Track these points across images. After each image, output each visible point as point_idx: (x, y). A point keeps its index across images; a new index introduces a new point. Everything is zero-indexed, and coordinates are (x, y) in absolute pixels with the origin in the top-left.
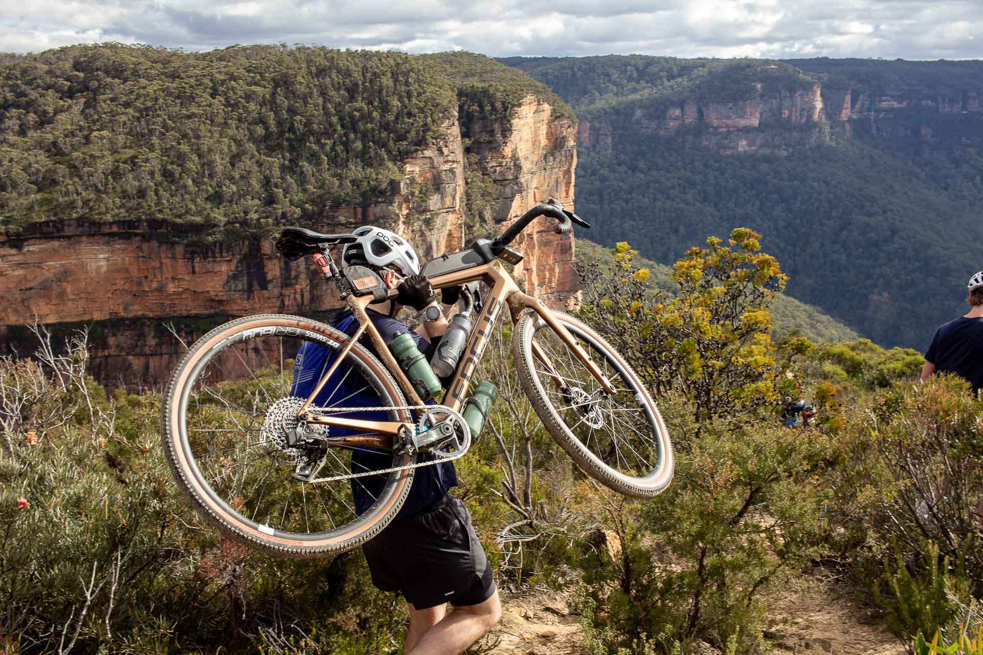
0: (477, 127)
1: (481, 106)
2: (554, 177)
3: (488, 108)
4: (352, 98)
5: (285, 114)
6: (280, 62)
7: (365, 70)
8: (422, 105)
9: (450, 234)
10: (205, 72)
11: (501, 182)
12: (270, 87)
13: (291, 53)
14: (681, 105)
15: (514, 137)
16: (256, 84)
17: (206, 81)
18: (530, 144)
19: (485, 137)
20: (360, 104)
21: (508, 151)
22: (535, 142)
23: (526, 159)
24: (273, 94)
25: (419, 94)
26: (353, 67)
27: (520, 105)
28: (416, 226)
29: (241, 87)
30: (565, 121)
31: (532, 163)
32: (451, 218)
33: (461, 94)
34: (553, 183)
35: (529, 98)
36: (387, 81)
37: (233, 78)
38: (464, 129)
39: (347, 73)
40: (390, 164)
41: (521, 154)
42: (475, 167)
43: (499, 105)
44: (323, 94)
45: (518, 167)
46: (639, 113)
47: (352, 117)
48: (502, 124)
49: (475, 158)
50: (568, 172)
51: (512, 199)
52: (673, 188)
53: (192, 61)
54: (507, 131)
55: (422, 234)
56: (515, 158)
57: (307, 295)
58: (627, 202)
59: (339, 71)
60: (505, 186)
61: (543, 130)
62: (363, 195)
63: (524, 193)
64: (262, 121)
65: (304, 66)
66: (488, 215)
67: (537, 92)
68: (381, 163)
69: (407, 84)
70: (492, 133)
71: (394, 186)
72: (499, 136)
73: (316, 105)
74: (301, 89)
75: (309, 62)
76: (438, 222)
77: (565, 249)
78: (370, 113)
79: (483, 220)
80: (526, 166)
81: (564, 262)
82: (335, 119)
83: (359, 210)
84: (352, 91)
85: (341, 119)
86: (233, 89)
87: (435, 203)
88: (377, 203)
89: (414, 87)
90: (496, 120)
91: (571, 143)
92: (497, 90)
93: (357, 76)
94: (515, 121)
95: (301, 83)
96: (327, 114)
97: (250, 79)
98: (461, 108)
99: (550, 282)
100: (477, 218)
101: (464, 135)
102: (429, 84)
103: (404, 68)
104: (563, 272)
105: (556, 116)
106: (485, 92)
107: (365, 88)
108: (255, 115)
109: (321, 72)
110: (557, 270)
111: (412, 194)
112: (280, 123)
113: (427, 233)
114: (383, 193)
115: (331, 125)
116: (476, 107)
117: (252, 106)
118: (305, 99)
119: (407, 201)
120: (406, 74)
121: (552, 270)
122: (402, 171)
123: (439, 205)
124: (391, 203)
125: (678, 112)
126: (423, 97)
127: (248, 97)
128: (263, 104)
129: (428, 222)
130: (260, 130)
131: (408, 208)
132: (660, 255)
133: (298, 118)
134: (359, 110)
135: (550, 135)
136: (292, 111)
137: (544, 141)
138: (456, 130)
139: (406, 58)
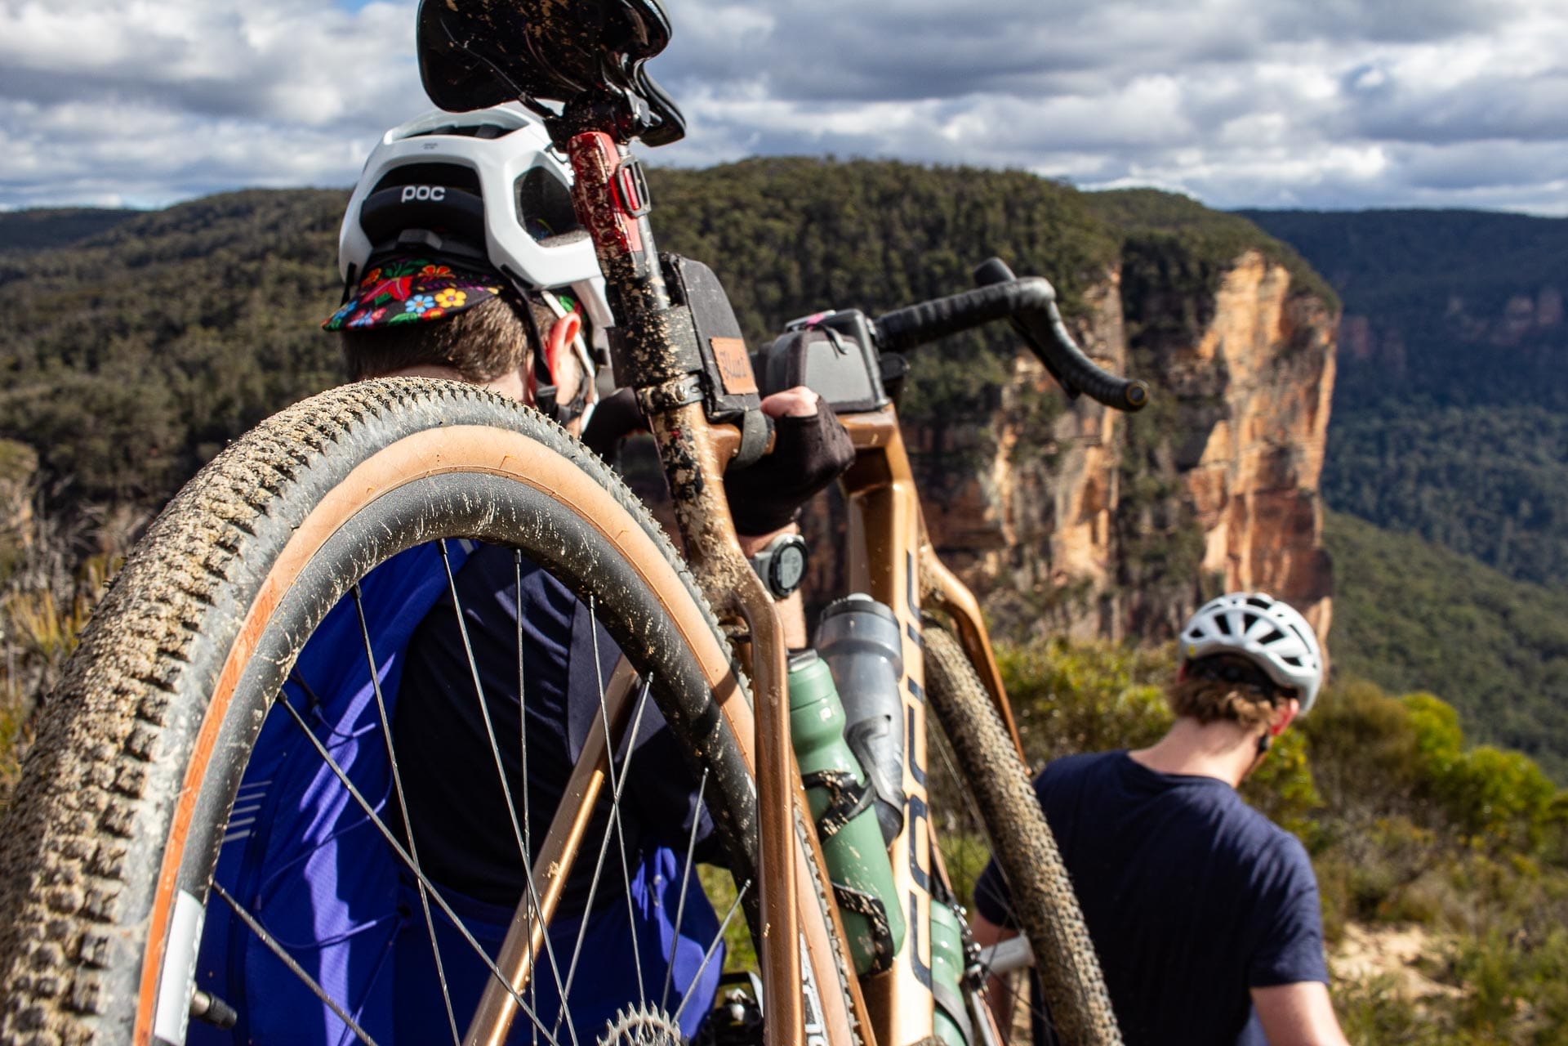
0: (1153, 304)
1: (1163, 268)
2: (1288, 398)
3: (1174, 271)
4: (933, 244)
5: (817, 267)
6: (818, 184)
7: (960, 197)
8: (1052, 257)
9: (1091, 487)
10: (695, 196)
11: (1192, 400)
12: (797, 222)
13: (841, 171)
14: (1533, 293)
15: (1220, 323)
16: (777, 216)
17: (695, 210)
18: (1247, 339)
19: (1166, 322)
20: (946, 253)
21: (1206, 347)
22: (1258, 334)
23: (1240, 362)
24: (803, 235)
25: (1049, 239)
26: (940, 193)
27: (1231, 268)
28: (1030, 466)
29: (750, 220)
30: (1313, 302)
31: (1250, 370)
32: (1093, 455)
33: (1130, 246)
34: (1286, 407)
35: (1251, 256)
36: (995, 216)
37: (738, 205)
38: (1131, 307)
39: (930, 202)
40: (988, 357)
41: (1230, 353)
42: (1147, 371)
43: (1194, 267)
44: (886, 236)
45: (1223, 377)
46: (1456, 305)
47: (930, 274)
48: (1198, 300)
49: (1146, 356)
50: (1314, 391)
51: (1209, 430)
52: (1513, 433)
53: (678, 180)
54: (1206, 312)
55: (1039, 481)
56: (1219, 360)
57: (829, 576)
58: (1427, 454)
59: (917, 199)
60: (1197, 407)
61: (1273, 315)
62: (938, 407)
63: (1232, 423)
64: (779, 277)
65: (859, 189)
66: (1164, 454)
67: (1264, 249)
68: (974, 353)
69: (1030, 221)
70: (1179, 314)
71: (991, 394)
72: (1191, 321)
73: (870, 253)
74: (851, 227)
75: (868, 183)
76: (1069, 462)
77: (1303, 525)
78: (961, 267)
79: (1153, 463)
80: (1238, 375)
81: (1298, 548)
82: (900, 278)
83: (929, 433)
84: (935, 232)
85: (912, 278)
86: (736, 224)
87: (1066, 429)
88: (960, 422)
89: (1042, 228)
90: (1187, 293)
91: (1323, 338)
92: (1194, 242)
93: (946, 209)
94: (1222, 297)
95: (849, 217)
96: (888, 268)
97: (765, 209)
98: (1126, 272)
99: (1273, 579)
100: (1143, 461)
101: (1129, 315)
102: (1068, 224)
103: (1028, 196)
104: (1297, 565)
105: (1296, 291)
106: (1172, 245)
107: (957, 228)
108: (767, 267)
109: (888, 199)
110: (1286, 560)
111: (1025, 410)
112: (808, 281)
113: (1048, 480)
114: (971, 405)
115: (893, 286)
116: (1153, 270)
117: (764, 252)
118: (854, 243)
119: (1012, 419)
120: (1030, 207)
121: (1277, 561)
122: (1010, 370)
123: (1072, 432)
124: (984, 422)
125: (1525, 305)
126: (1056, 245)
127: (760, 237)
128: (785, 247)
129: (1051, 462)
130: (773, 292)
131: (1014, 433)
132: (1482, 549)
133: (838, 273)
134: (944, 263)
135: (1285, 324)
136: (830, 262)
137: (1272, 333)
138: (1112, 304)
139: (1033, 181)
